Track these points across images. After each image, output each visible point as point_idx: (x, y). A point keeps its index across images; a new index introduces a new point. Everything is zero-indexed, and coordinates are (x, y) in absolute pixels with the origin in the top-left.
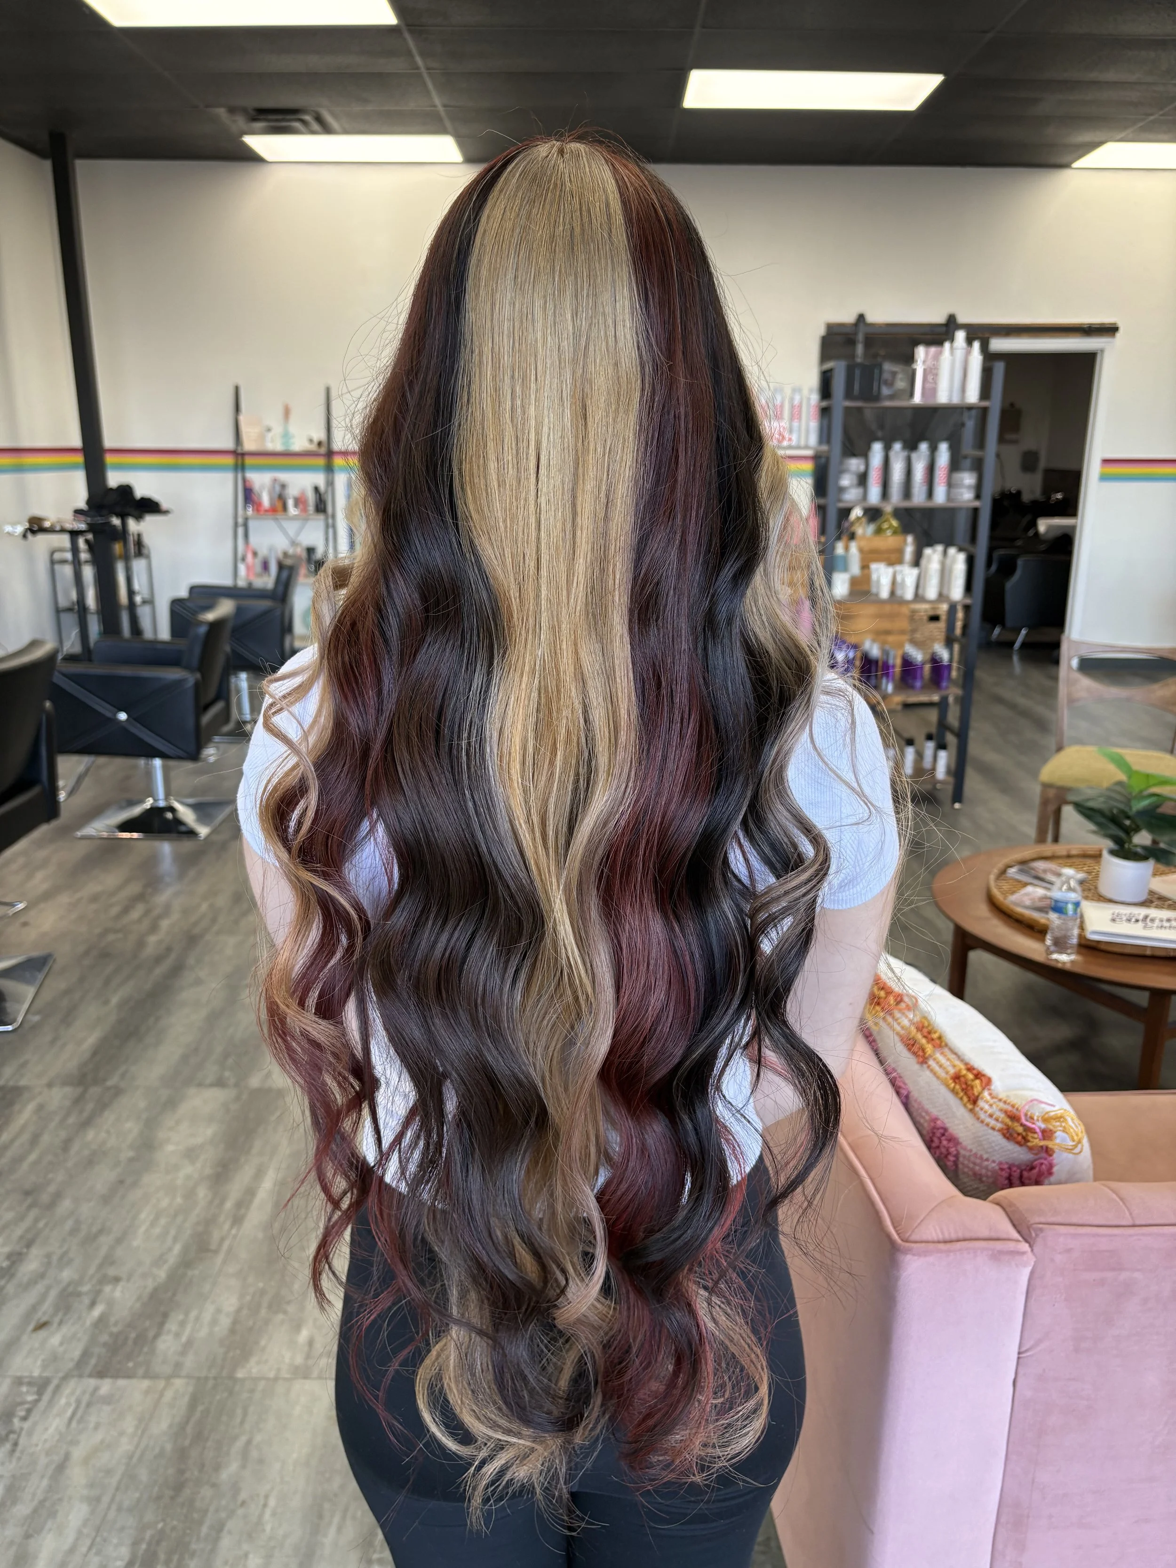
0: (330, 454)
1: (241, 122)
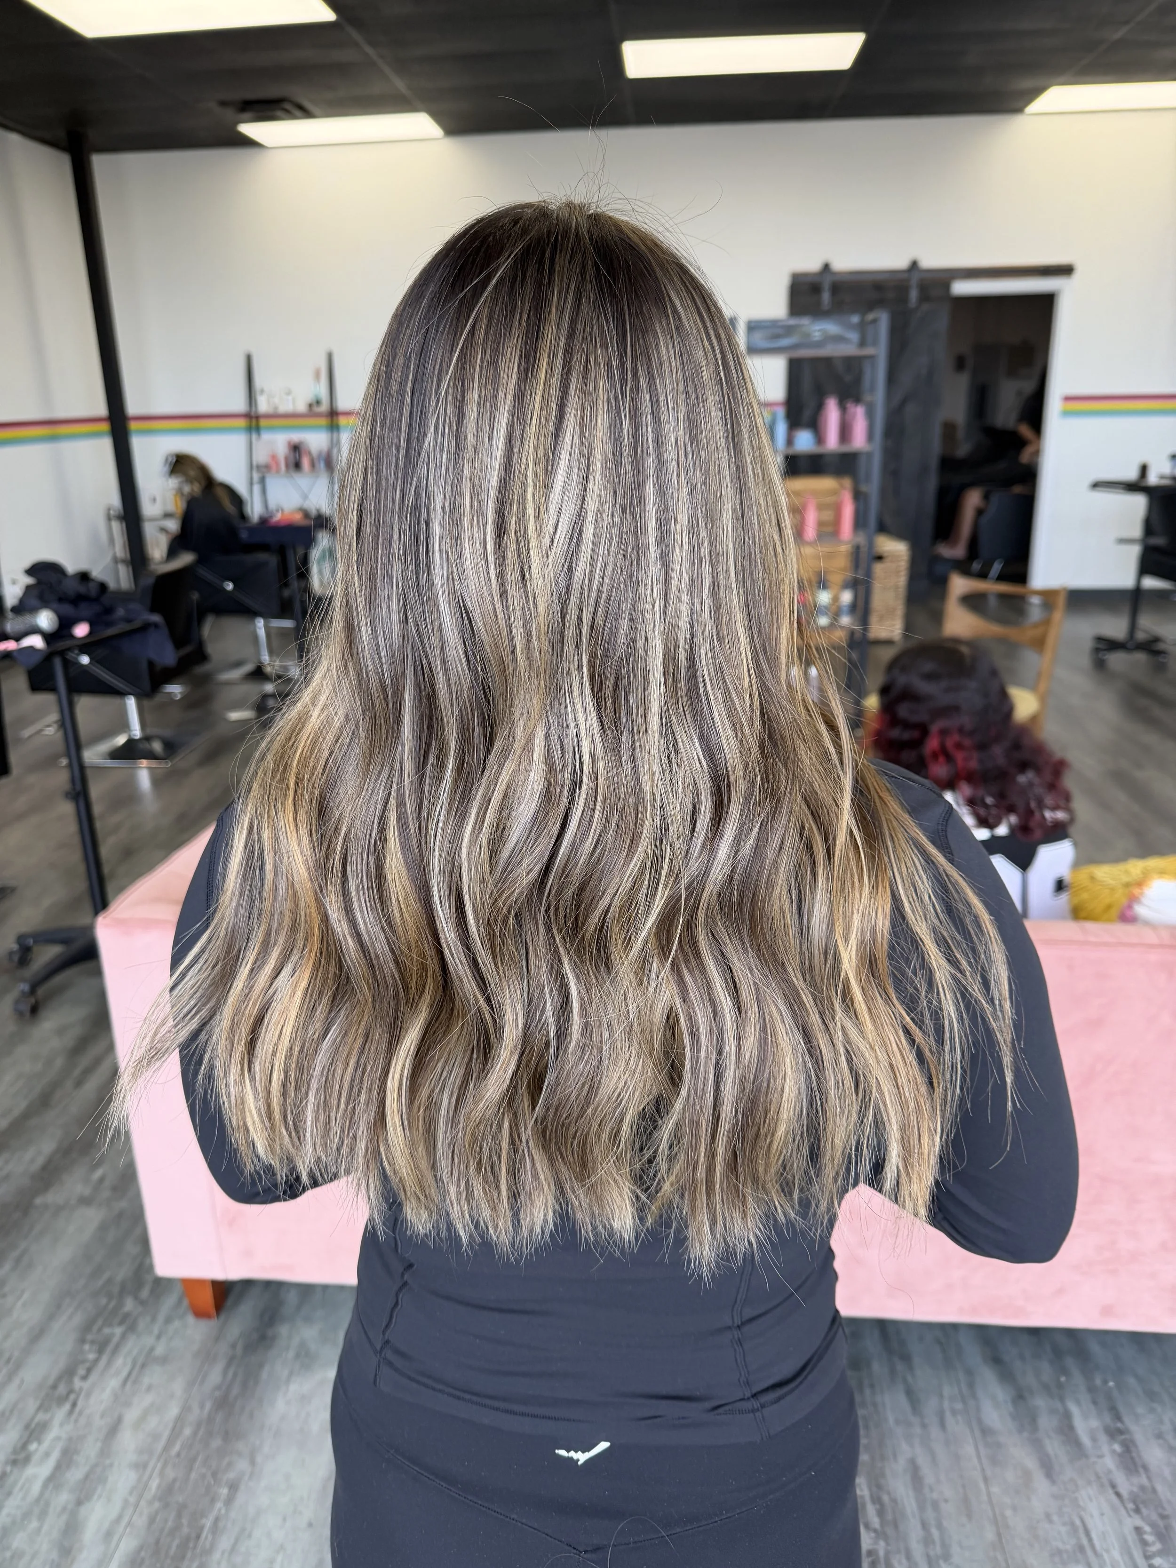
0: (333, 414)
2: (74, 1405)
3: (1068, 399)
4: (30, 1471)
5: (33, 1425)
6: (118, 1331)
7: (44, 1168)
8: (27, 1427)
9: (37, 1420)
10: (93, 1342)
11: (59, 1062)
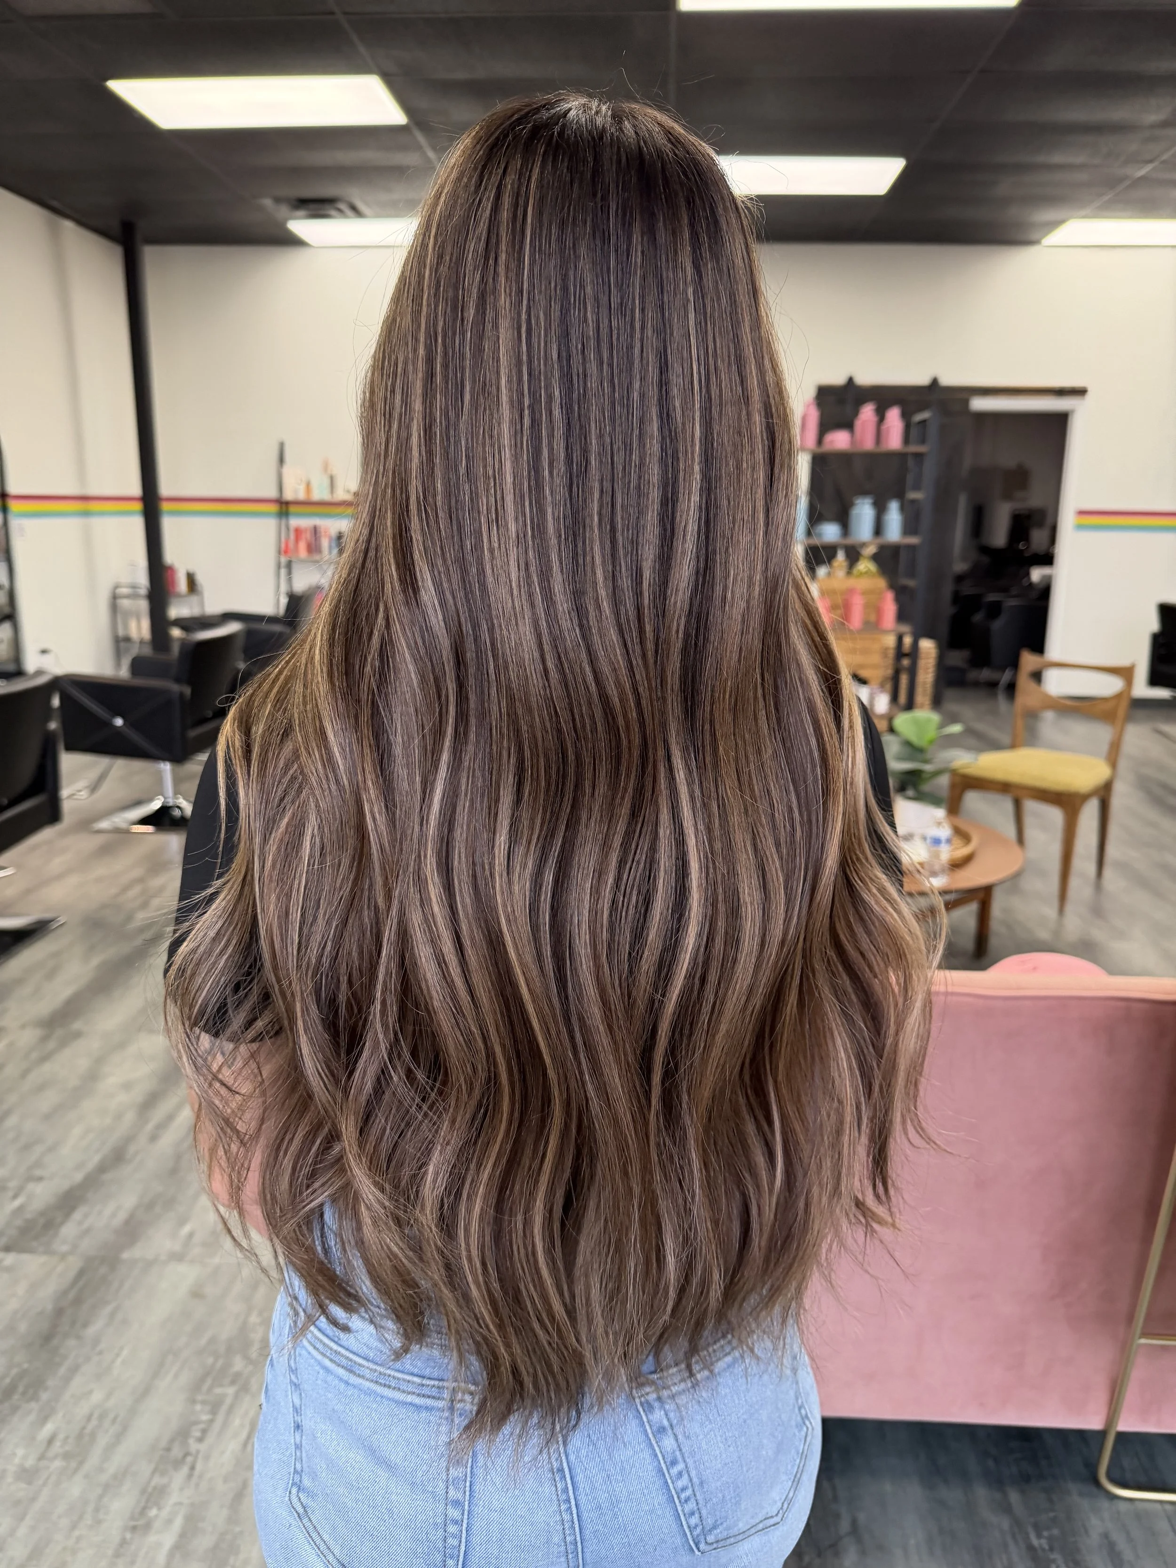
1: (283, 210)
2: (193, 1468)
3: (1082, 513)
4: (152, 1538)
5: (150, 1490)
6: (231, 1391)
7: (127, 1222)
8: (143, 1491)
9: (153, 1483)
10: (203, 1402)
11: (130, 1117)
